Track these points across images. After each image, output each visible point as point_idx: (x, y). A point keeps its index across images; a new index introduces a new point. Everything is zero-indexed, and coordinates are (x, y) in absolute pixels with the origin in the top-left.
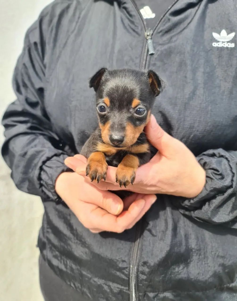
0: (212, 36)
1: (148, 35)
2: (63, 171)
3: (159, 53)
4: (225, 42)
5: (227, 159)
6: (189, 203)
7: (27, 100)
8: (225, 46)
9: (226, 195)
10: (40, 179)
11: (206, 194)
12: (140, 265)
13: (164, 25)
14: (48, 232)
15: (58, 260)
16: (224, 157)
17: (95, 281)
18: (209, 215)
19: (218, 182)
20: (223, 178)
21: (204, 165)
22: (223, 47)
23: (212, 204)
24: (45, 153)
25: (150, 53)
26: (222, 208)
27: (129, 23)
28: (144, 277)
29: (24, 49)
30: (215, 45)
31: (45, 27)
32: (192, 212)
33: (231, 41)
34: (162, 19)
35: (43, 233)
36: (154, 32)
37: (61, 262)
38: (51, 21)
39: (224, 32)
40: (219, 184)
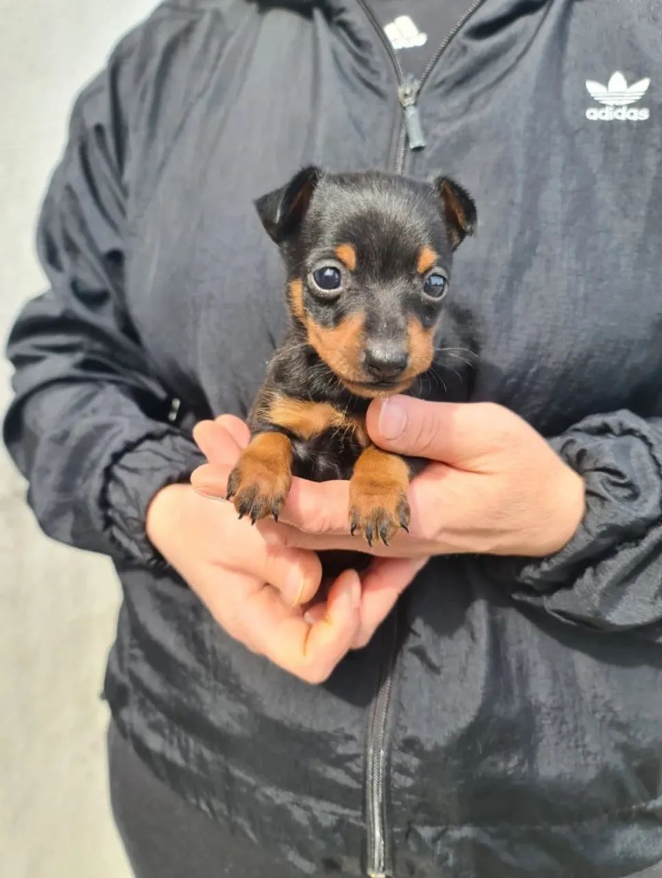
0: (585, 92)
1: (406, 95)
2: (169, 482)
3: (437, 144)
4: (621, 107)
5: (644, 438)
6: (538, 571)
7: (75, 286)
8: (622, 118)
9: (646, 544)
10: (104, 503)
11: (586, 544)
12: (396, 748)
13: (452, 64)
14: (133, 657)
15: (163, 736)
16: (637, 434)
17: (267, 797)
18: (596, 604)
19: (623, 507)
20: (635, 496)
21: (577, 462)
22: (616, 120)
23: (603, 574)
24: (121, 431)
25: (412, 146)
26: (634, 582)
27: (355, 64)
28: (409, 782)
29: (69, 148)
30: (593, 114)
31: (125, 85)
32: (545, 598)
33: (639, 104)
34: (444, 49)
35: (121, 661)
36: (422, 85)
37: (171, 743)
38: (141, 68)
39: (618, 79)
40: (626, 513)
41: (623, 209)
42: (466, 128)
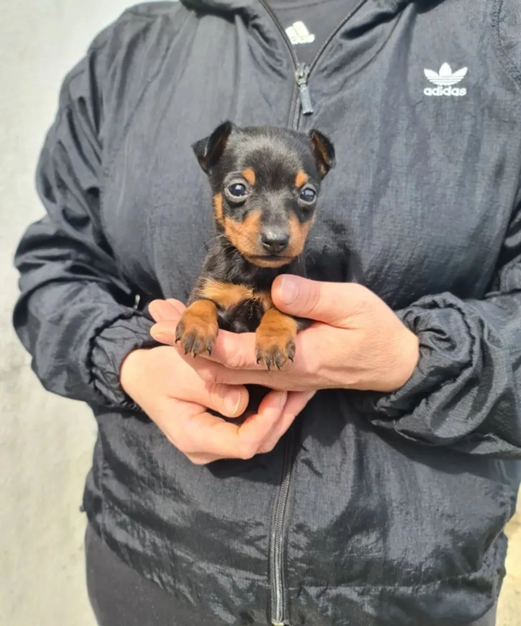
0: (423, 76)
1: (300, 77)
2: (136, 347)
3: (322, 111)
4: (447, 87)
5: (459, 310)
6: (389, 401)
7: (65, 212)
8: (449, 94)
9: (460, 380)
10: (90, 363)
11: (420, 381)
12: (291, 530)
13: (332, 56)
14: (105, 475)
15: (127, 531)
16: (455, 307)
17: (201, 569)
18: (429, 423)
19: (444, 355)
20: (453, 347)
21: (414, 326)
22: (444, 95)
23: (432, 402)
24: (102, 313)
25: (304, 112)
26: (453, 409)
27: (264, 54)
28: (300, 554)
29: (60, 114)
30: (429, 92)
31: (100, 69)
32: (394, 422)
33: (459, 85)
34: (327, 45)
35: (96, 480)
36: (311, 70)
37: (133, 535)
38: (112, 57)
39: (446, 68)
40: (446, 359)
41: (448, 157)
42: (341, 100)
